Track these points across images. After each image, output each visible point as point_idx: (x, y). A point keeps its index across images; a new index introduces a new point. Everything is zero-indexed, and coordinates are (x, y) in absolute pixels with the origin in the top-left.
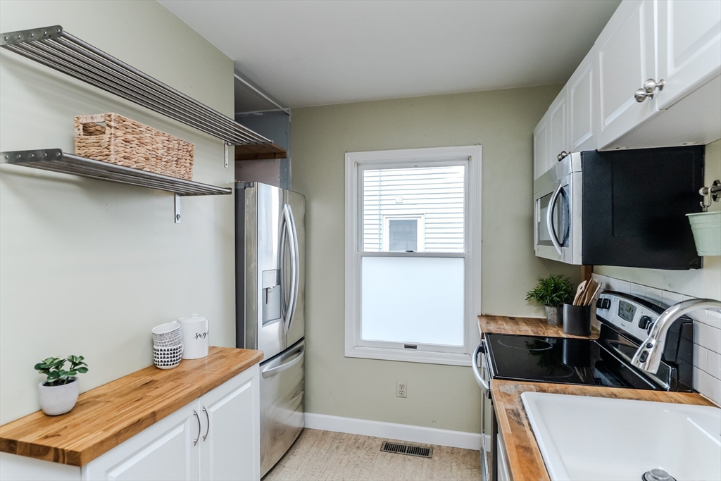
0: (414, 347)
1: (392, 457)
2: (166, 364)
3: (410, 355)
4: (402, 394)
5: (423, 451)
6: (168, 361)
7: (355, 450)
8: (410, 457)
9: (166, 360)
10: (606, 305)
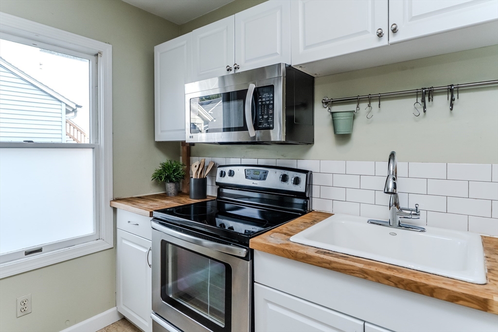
3: (34, 260)
4: (24, 311)
10: (231, 174)
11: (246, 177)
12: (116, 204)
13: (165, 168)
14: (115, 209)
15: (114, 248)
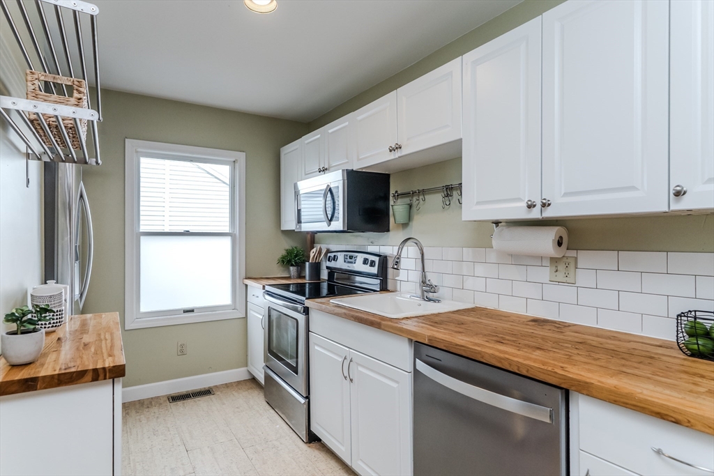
0: (192, 311)
1: (183, 403)
2: (54, 325)
3: (189, 318)
4: (182, 352)
5: (207, 392)
6: (57, 323)
7: (147, 410)
8: (197, 399)
9: (55, 321)
10: (335, 259)
11: (345, 261)
12: (248, 282)
13: (289, 252)
14: (246, 286)
15: (246, 318)
